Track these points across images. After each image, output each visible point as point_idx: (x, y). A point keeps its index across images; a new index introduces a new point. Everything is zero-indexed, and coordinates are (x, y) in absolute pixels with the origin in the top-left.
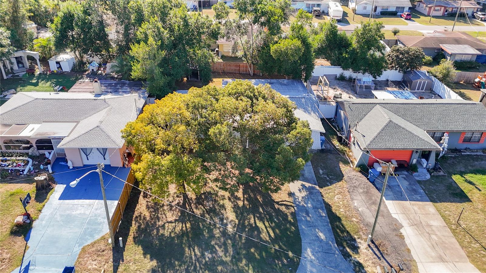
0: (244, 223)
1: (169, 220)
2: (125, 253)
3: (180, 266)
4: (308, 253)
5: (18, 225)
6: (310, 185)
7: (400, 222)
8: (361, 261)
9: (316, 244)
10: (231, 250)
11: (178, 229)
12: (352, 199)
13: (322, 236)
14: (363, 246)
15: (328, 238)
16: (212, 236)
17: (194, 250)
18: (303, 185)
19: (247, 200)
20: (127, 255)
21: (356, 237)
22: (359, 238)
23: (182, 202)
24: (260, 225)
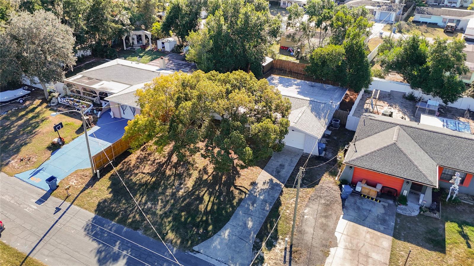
0: (195, 192)
1: (144, 171)
2: (97, 183)
3: (124, 204)
4: (226, 233)
5: (53, 144)
6: (278, 182)
7: (338, 242)
8: (266, 258)
9: (239, 229)
10: (168, 207)
11: (145, 179)
12: (307, 206)
13: (250, 224)
14: (280, 246)
15: (253, 228)
16: (163, 193)
17: (142, 197)
18: (271, 180)
19: (213, 177)
20: (97, 185)
21: (281, 237)
22: (282, 239)
23: (163, 162)
24: (206, 198)
